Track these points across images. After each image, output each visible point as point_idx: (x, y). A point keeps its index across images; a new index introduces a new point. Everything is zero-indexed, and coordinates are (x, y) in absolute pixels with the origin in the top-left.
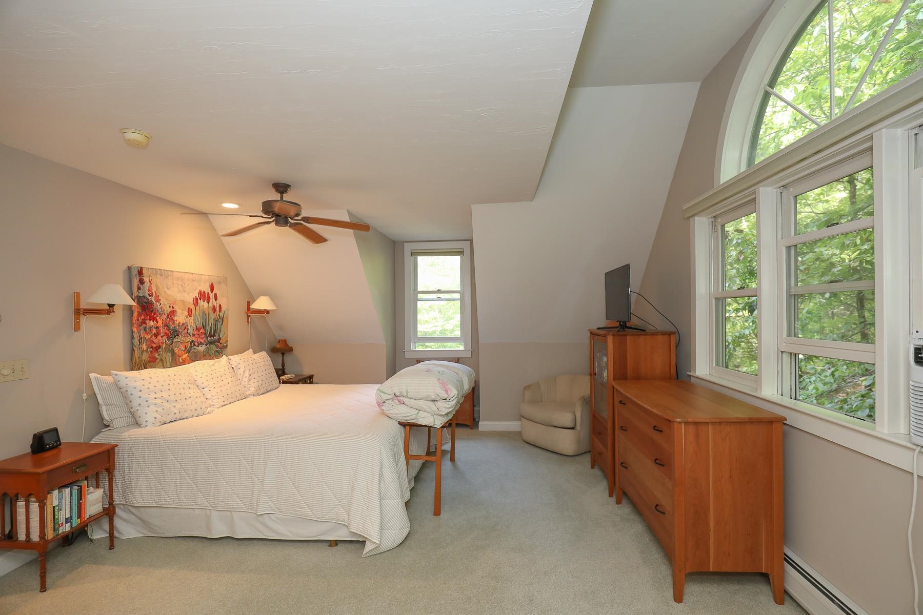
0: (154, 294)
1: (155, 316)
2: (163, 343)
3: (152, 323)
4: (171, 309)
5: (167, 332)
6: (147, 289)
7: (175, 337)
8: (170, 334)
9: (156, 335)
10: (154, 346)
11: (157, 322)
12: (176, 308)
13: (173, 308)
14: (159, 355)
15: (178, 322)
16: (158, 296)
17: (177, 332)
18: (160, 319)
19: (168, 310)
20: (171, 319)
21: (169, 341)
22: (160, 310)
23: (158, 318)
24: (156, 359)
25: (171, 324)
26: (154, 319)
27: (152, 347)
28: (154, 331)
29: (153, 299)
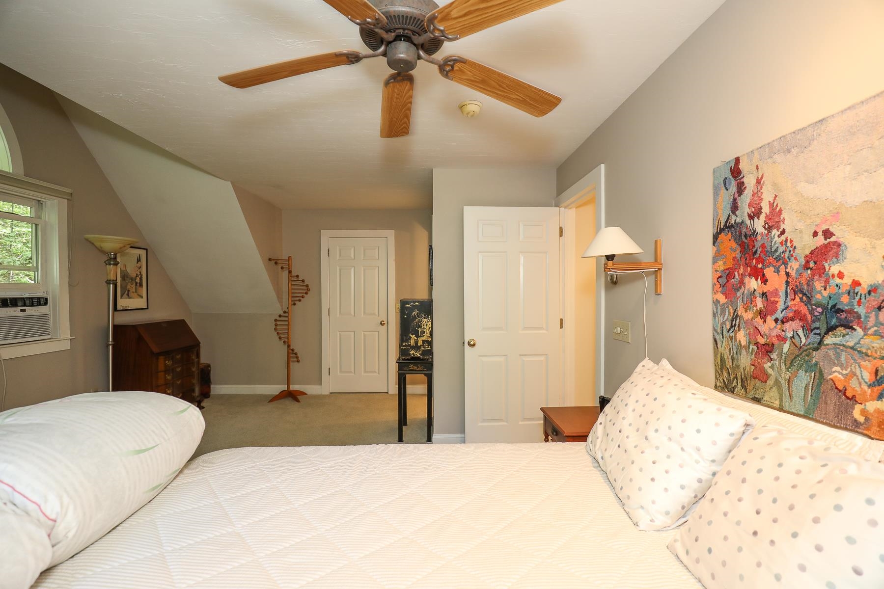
0: (766, 209)
1: (760, 266)
2: (784, 340)
3: (753, 284)
4: (820, 240)
5: (804, 310)
6: (748, 201)
7: (831, 329)
8: (809, 317)
9: (763, 315)
10: (762, 341)
11: (765, 281)
12: (840, 233)
13: (827, 234)
14: (772, 367)
15: (847, 281)
16: (781, 211)
17: (843, 316)
18: (777, 271)
19: (806, 244)
20: (821, 271)
21: (807, 336)
22: (781, 249)
23: (769, 272)
24: (768, 376)
25: (818, 285)
26: (758, 274)
27: (756, 344)
28: (760, 303)
29: (759, 225)
